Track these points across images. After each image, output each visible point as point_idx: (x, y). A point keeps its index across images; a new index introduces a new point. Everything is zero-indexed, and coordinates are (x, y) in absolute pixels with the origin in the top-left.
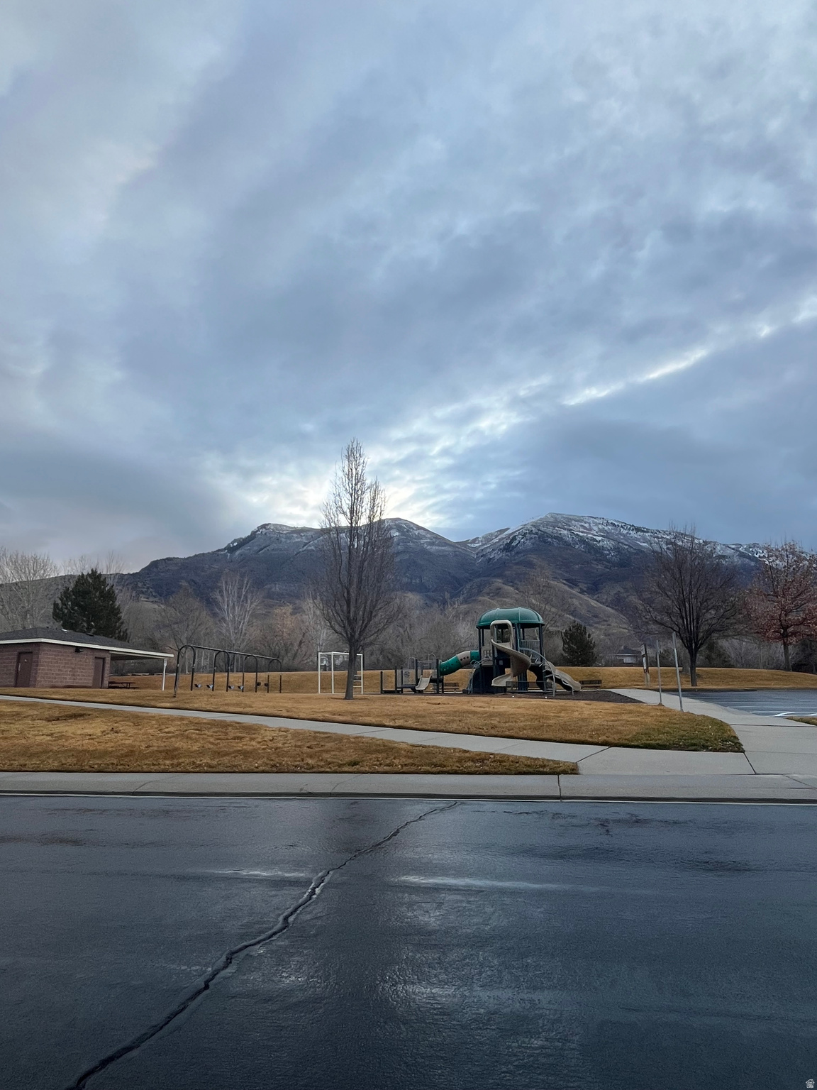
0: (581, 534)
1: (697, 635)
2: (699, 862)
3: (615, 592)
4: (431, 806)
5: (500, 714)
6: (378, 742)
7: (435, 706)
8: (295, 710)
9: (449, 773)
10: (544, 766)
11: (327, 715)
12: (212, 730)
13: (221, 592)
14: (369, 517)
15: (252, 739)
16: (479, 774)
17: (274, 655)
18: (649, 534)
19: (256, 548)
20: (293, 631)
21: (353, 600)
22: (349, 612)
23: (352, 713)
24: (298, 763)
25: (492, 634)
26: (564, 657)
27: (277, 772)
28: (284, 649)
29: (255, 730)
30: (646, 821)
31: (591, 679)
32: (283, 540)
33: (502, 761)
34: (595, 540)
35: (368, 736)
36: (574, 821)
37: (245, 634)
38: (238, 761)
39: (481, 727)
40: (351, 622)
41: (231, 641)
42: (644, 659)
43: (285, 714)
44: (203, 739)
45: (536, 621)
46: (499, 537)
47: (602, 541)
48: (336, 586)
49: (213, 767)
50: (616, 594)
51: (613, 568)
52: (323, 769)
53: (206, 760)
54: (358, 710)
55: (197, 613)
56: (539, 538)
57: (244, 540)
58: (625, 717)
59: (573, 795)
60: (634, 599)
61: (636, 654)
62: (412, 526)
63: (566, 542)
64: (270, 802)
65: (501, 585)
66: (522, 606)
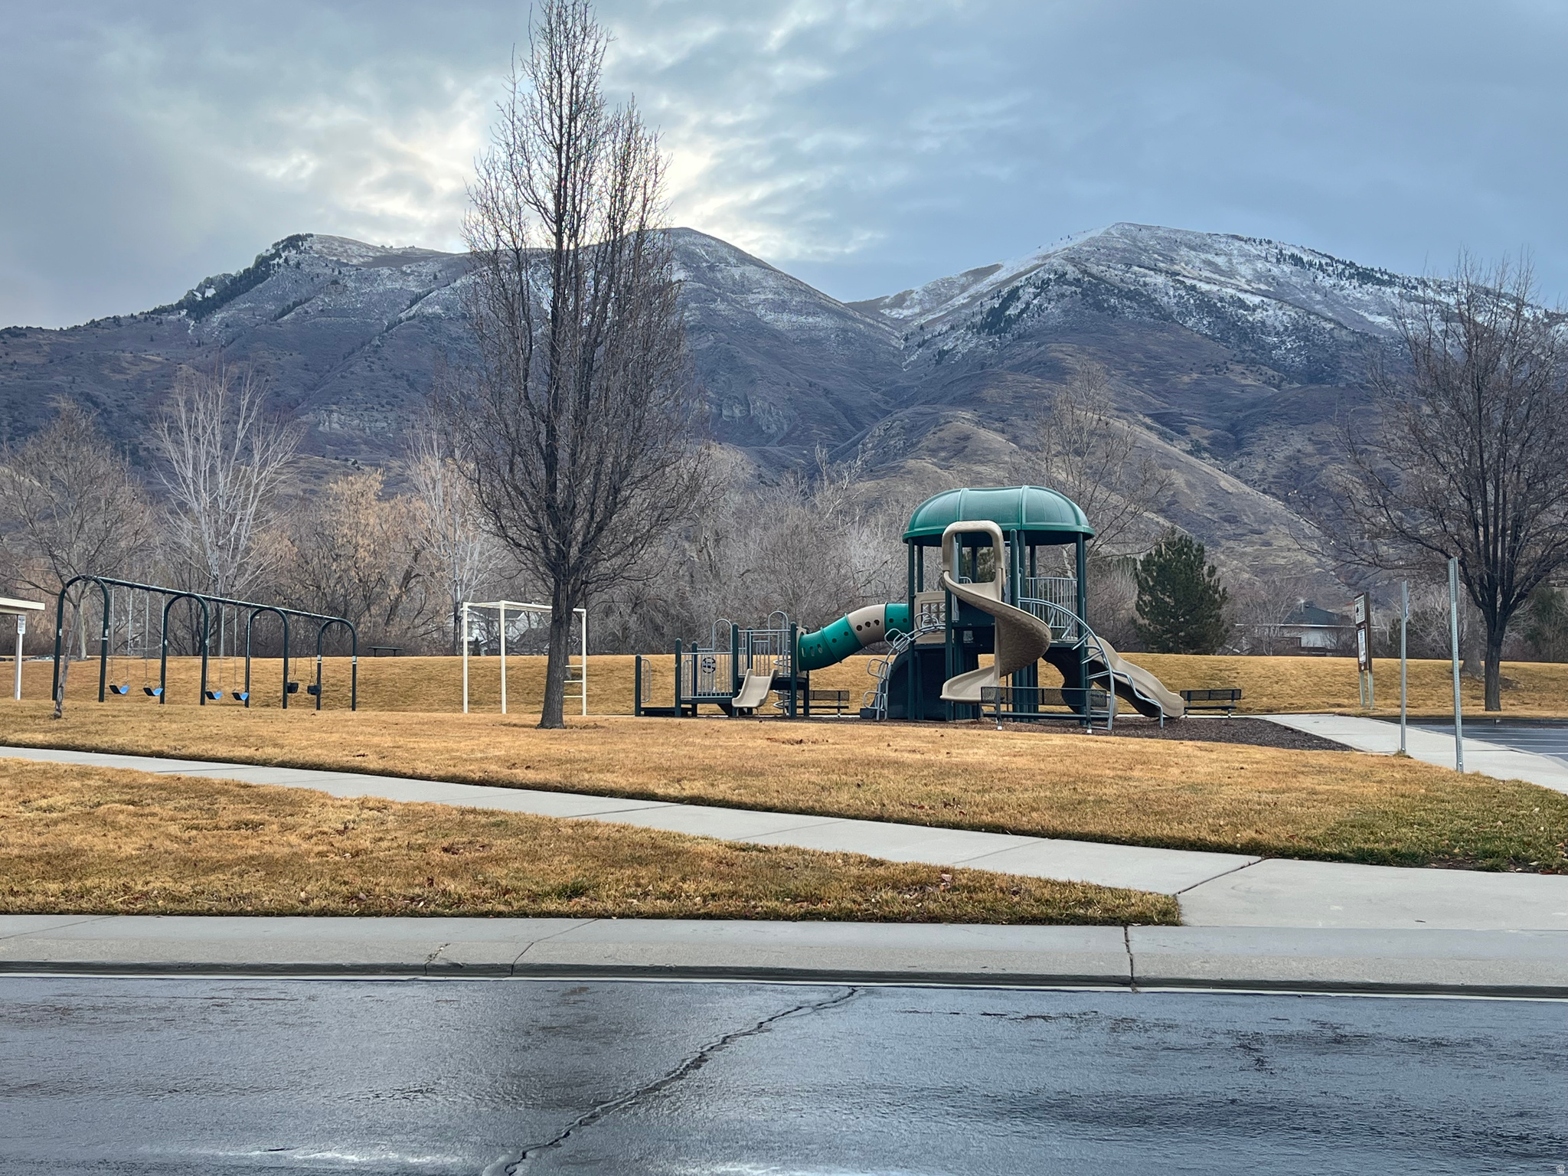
0: (1204, 287)
1: (1512, 573)
2: (1501, 1136)
3: (1287, 453)
4: (787, 997)
5: (966, 770)
6: (637, 838)
7: (787, 747)
8: (399, 752)
9: (831, 917)
10: (1089, 903)
11: (493, 767)
12: (171, 805)
13: (175, 429)
14: (611, 218)
15: (285, 828)
16: (914, 921)
17: (333, 609)
18: (1397, 290)
19: (270, 307)
20: (385, 543)
21: (563, 455)
22: (553, 487)
23: (560, 762)
24: (417, 890)
25: (947, 559)
26: (1140, 628)
27: (361, 914)
28: (360, 593)
29: (292, 803)
30: (1362, 1039)
31: (1212, 687)
32: (351, 285)
33: (975, 890)
34: (1242, 304)
35: (607, 821)
36: (1172, 1038)
37: (248, 550)
38: (251, 884)
39: (915, 802)
40: (558, 515)
41: (207, 567)
42: (1362, 636)
43: (374, 764)
44: (149, 827)
45: (1070, 525)
46: (972, 291)
47: (1262, 306)
48: (516, 412)
49: (181, 901)
50: (1289, 458)
51: (1285, 386)
52: (488, 907)
53: (159, 882)
54: (578, 756)
55: (107, 488)
56: (1084, 295)
57: (235, 281)
58: (1308, 782)
59: (1164, 976)
60: (1339, 474)
61: (1337, 625)
62: (724, 252)
63: (1159, 308)
64: (345, 988)
65: (968, 427)
66: (1032, 484)
